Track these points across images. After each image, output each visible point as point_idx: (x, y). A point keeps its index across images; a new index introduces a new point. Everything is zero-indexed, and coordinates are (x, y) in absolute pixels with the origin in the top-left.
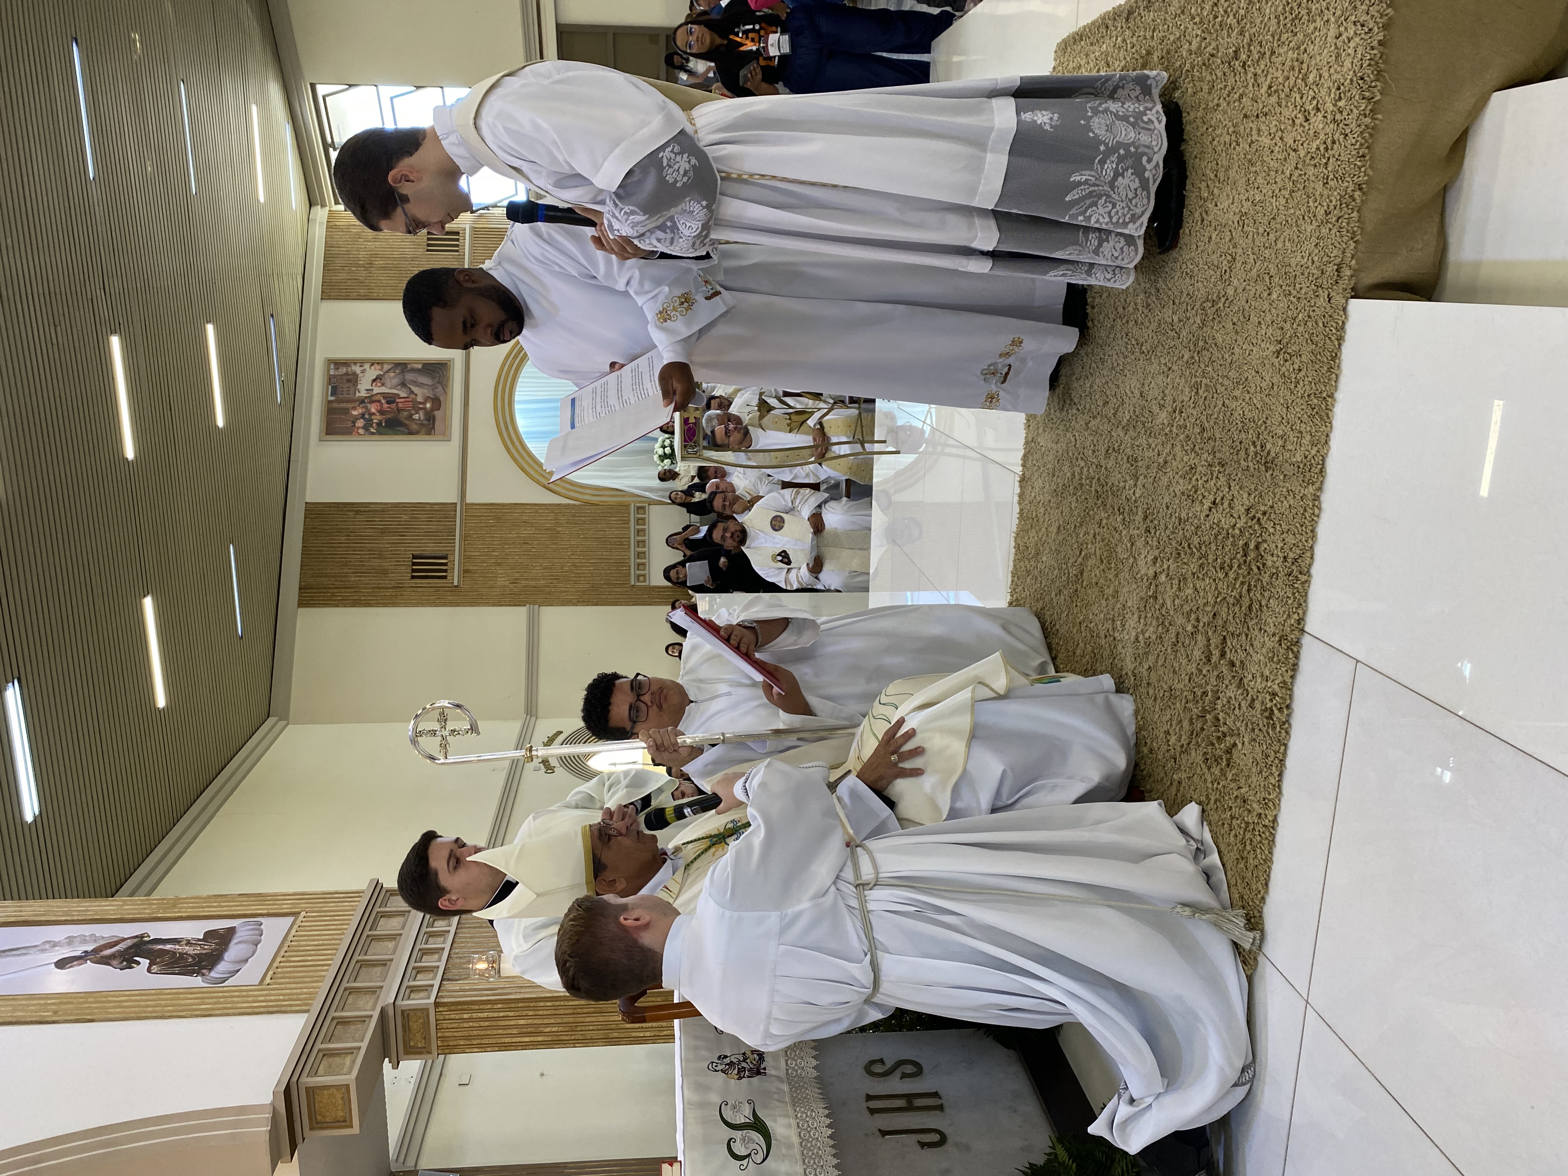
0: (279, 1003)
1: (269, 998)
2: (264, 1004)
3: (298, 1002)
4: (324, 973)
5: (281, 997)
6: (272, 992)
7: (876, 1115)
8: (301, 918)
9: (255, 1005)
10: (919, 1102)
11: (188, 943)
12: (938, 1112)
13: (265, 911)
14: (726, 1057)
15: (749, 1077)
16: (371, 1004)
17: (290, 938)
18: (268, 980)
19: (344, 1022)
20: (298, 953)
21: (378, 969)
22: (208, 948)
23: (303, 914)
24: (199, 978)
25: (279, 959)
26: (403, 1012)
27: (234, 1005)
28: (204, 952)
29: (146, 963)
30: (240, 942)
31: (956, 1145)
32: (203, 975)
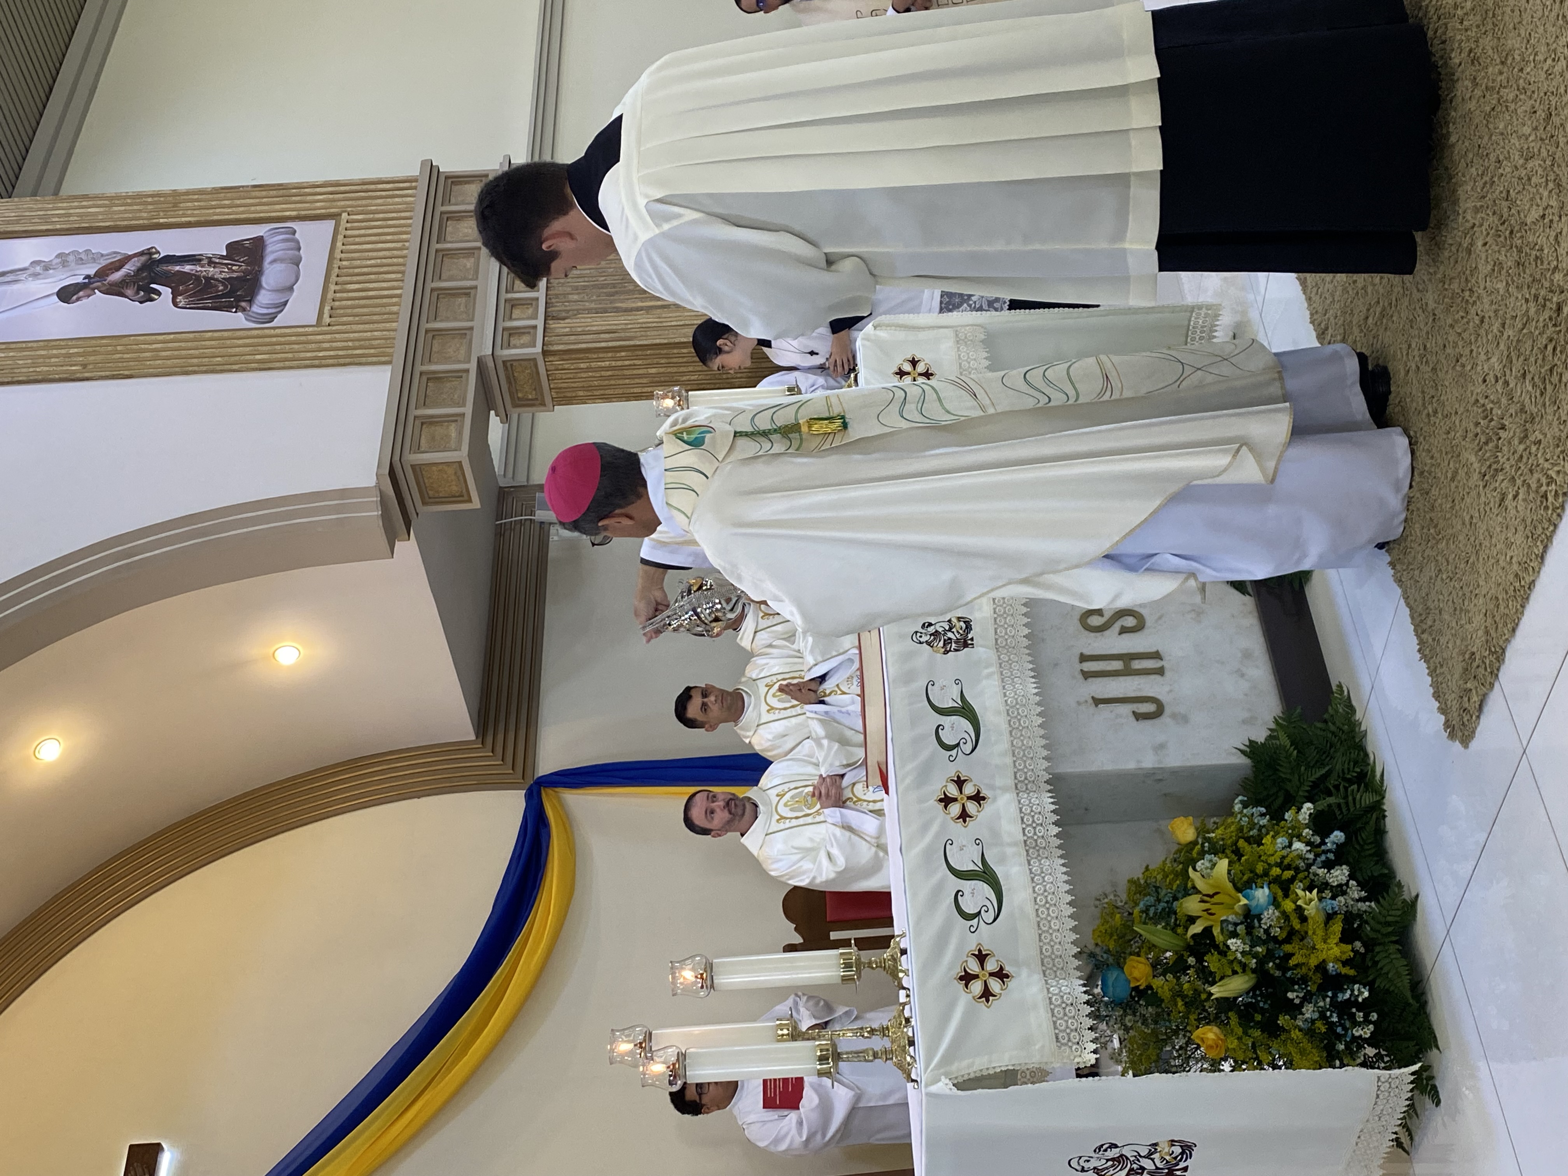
0: (350, 352)
1: (334, 344)
2: (332, 353)
3: (372, 351)
4: (395, 309)
5: (350, 344)
6: (337, 336)
8: (343, 224)
9: (321, 354)
11: (211, 262)
13: (294, 213)
14: (930, 625)
15: (956, 650)
16: (463, 351)
17: (338, 255)
18: (327, 319)
19: (434, 378)
20: (355, 279)
21: (462, 300)
22: (237, 269)
23: (344, 215)
24: (240, 314)
25: (333, 287)
26: (504, 362)
27: (296, 355)
28: (235, 275)
29: (166, 292)
30: (274, 261)
32: (244, 310)
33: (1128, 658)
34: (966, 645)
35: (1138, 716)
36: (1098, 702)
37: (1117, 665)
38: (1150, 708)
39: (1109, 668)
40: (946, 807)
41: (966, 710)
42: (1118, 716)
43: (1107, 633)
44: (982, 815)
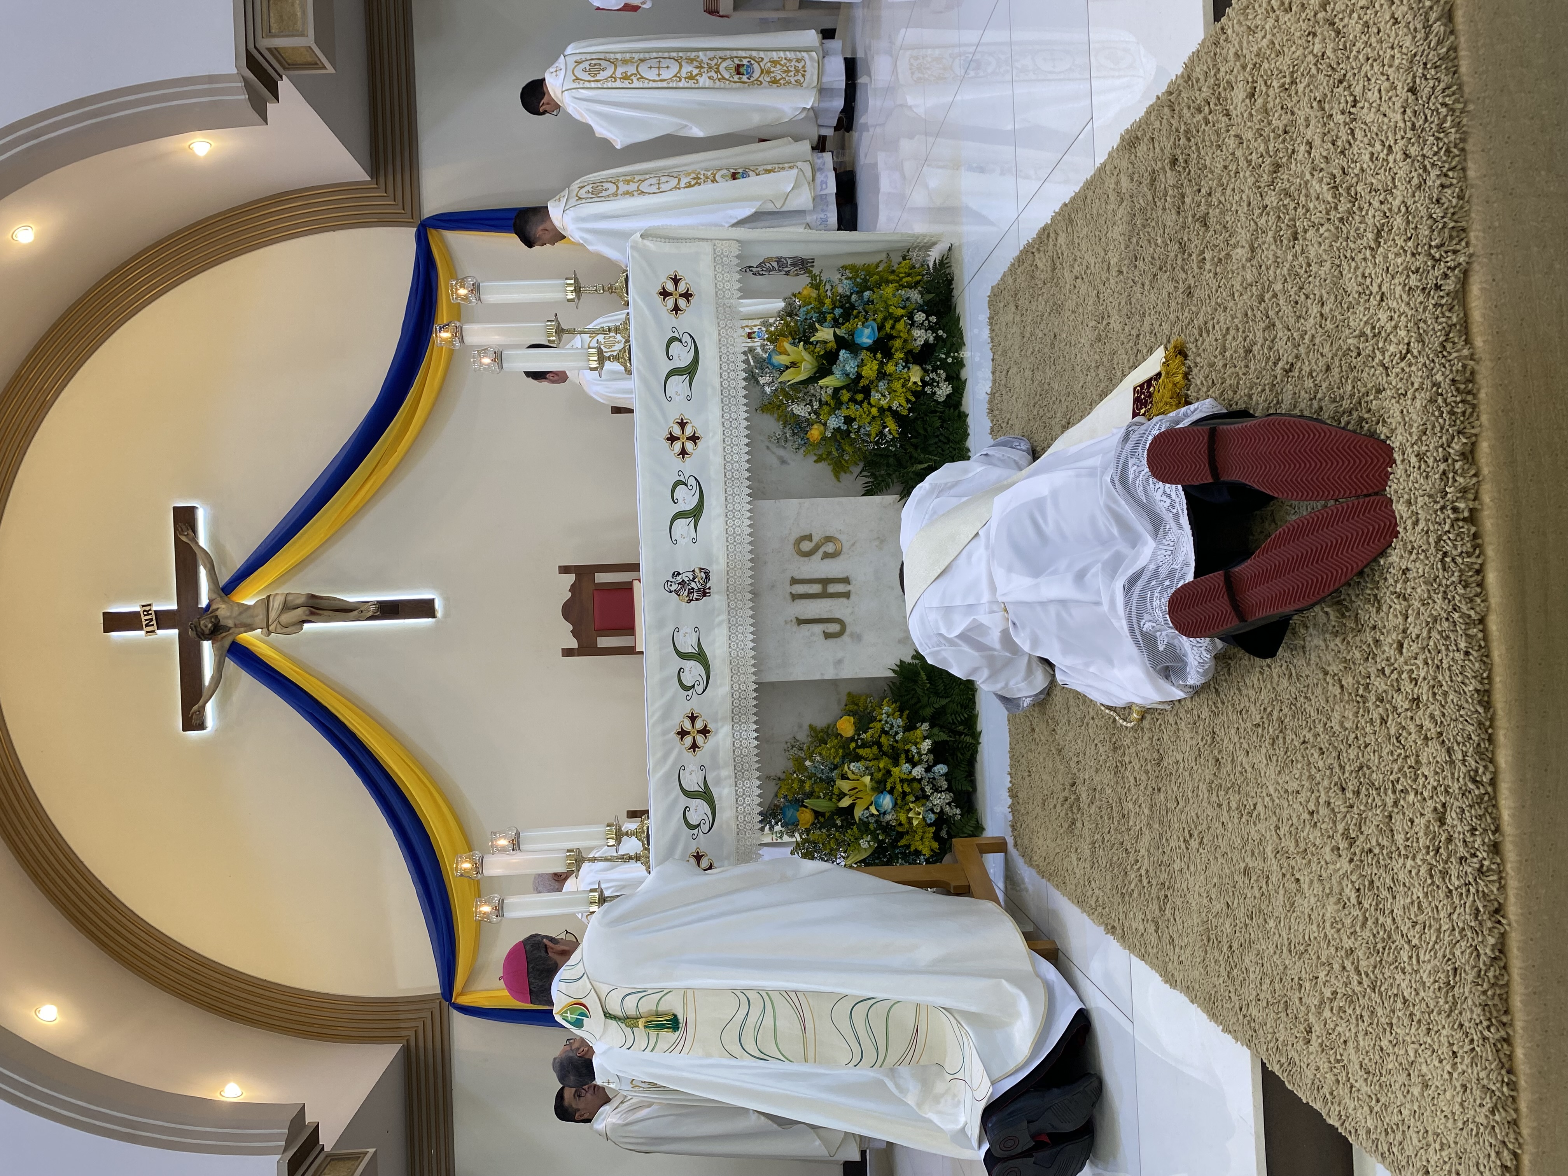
7: (797, 601)
10: (832, 588)
12: (844, 600)
14: (679, 574)
15: (697, 600)
31: (852, 635)
33: (825, 582)
34: (705, 594)
35: (827, 636)
36: (801, 622)
37: (816, 588)
38: (834, 628)
39: (811, 592)
40: (682, 739)
41: (700, 656)
42: (813, 634)
43: (814, 557)
44: (707, 745)
